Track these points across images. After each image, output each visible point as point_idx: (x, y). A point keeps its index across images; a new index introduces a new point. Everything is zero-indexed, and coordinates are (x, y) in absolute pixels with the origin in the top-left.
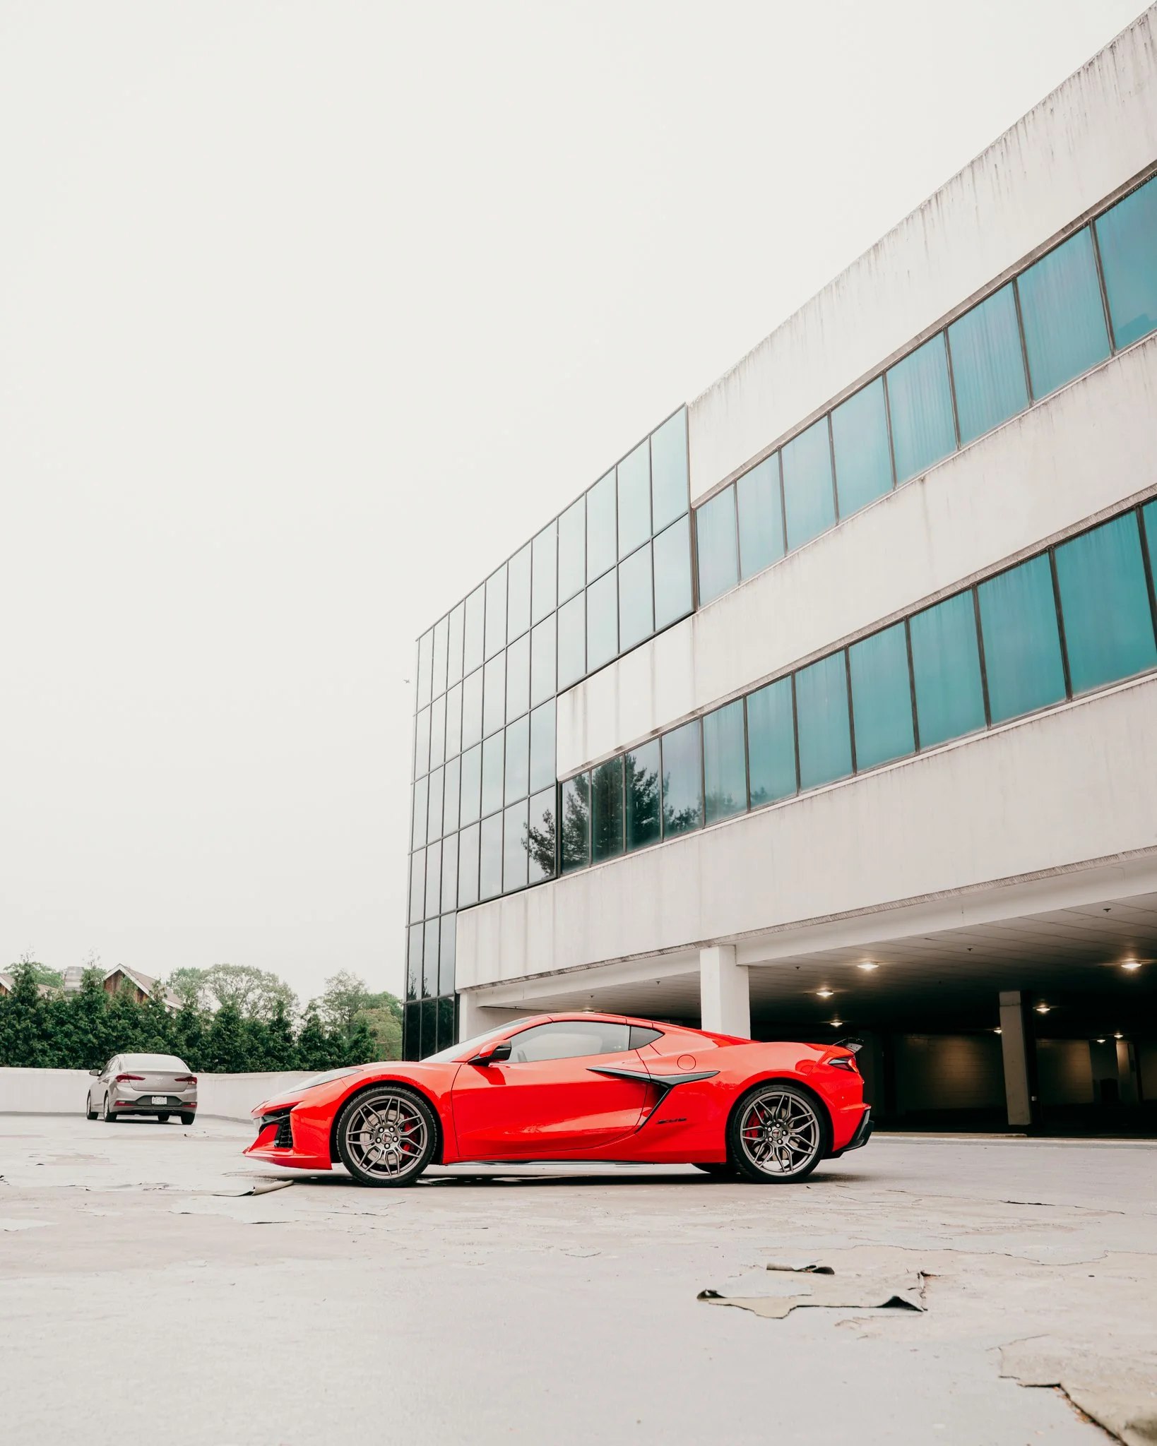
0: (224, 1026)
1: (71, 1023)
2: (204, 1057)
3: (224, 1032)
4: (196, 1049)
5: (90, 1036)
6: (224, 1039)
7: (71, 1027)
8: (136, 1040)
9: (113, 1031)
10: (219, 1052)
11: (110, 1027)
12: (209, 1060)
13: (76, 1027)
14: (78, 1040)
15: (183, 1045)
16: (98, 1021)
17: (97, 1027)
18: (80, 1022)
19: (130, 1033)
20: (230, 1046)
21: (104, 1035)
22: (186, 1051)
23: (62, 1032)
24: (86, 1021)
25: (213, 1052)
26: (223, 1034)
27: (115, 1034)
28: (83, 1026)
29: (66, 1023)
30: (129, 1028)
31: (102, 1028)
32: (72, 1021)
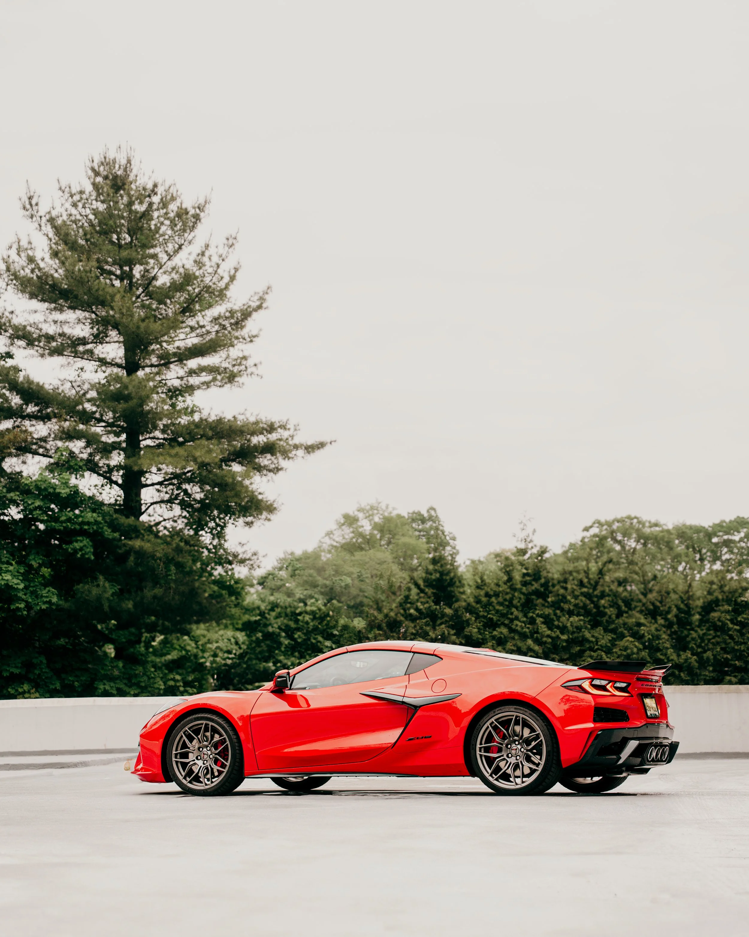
0: (728, 617)
1: (505, 625)
2: (703, 663)
3: (731, 626)
4: (689, 654)
5: (530, 642)
6: (731, 637)
7: (505, 631)
8: (597, 644)
9: (562, 633)
10: (725, 656)
11: (558, 627)
12: (711, 669)
13: (511, 630)
14: (515, 649)
15: (667, 648)
16: (539, 620)
17: (538, 629)
18: (516, 622)
19: (587, 635)
20: (742, 647)
21: (550, 640)
22: (674, 657)
23: (493, 638)
24: (524, 622)
25: (714, 656)
26: (729, 629)
27: (564, 637)
28: (519, 628)
29: (499, 626)
30: (586, 628)
31: (546, 629)
32: (506, 622)
